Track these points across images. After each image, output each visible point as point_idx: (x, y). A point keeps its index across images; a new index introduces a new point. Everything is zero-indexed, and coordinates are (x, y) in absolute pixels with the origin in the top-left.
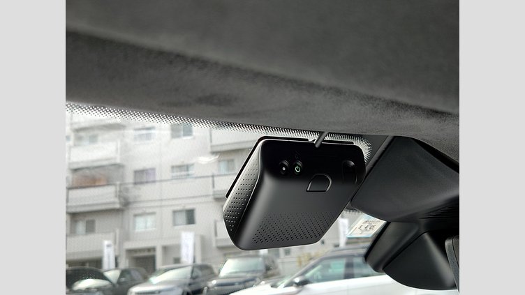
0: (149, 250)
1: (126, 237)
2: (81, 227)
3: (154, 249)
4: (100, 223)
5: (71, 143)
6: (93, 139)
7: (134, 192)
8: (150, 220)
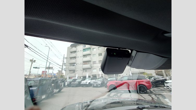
0: (95, 75)
1: (92, 73)
2: (85, 71)
3: (96, 75)
4: (87, 70)
5: (83, 57)
6: (86, 57)
7: (93, 65)
8: (95, 70)
